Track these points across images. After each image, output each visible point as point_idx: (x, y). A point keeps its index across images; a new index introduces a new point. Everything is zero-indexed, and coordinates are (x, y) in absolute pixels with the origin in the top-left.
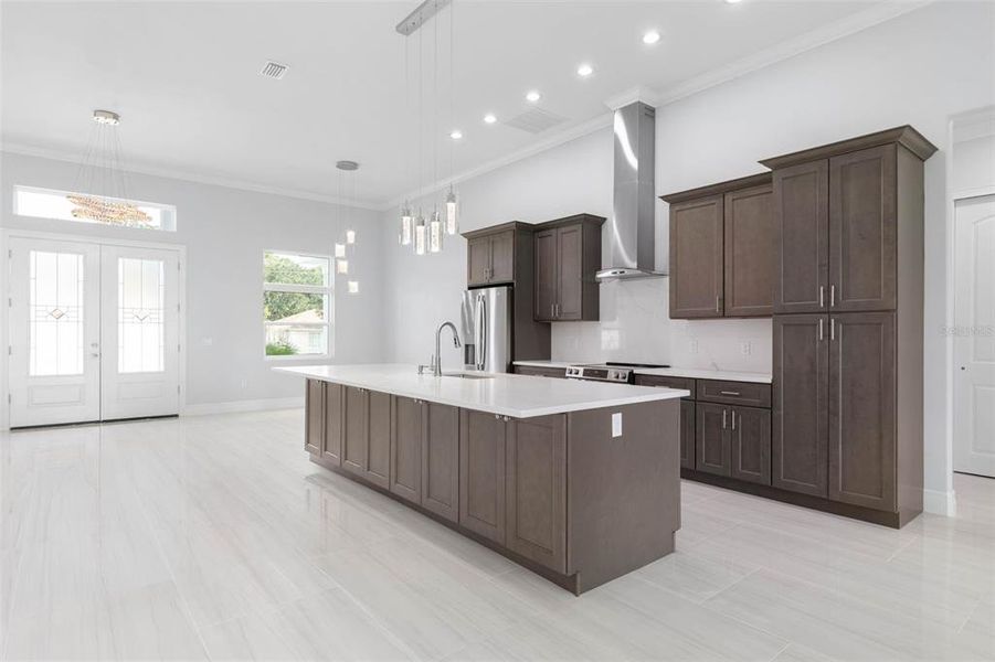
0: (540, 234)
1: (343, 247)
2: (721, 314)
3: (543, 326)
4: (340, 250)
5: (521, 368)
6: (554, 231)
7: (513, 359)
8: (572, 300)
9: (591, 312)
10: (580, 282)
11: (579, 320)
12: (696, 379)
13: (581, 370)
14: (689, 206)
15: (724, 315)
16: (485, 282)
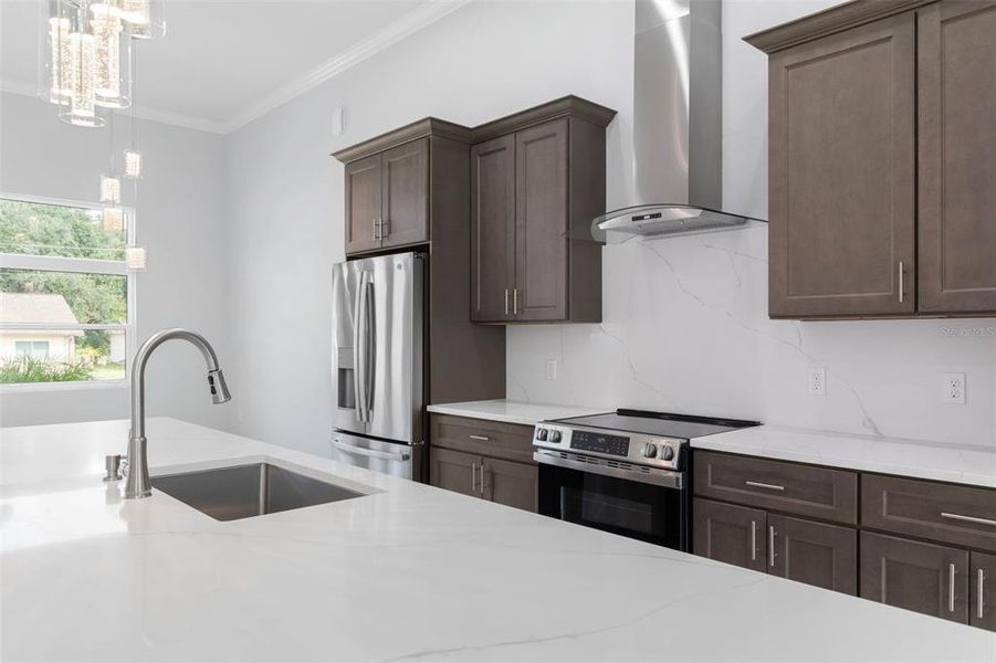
0: (482, 147)
1: (116, 182)
2: (911, 308)
3: (490, 332)
4: (110, 187)
5: (444, 420)
6: (508, 141)
7: (427, 400)
8: (546, 278)
9: (585, 304)
10: (563, 240)
11: (560, 321)
12: (860, 473)
13: (567, 433)
14: (820, 52)
15: (916, 309)
16: (377, 245)
